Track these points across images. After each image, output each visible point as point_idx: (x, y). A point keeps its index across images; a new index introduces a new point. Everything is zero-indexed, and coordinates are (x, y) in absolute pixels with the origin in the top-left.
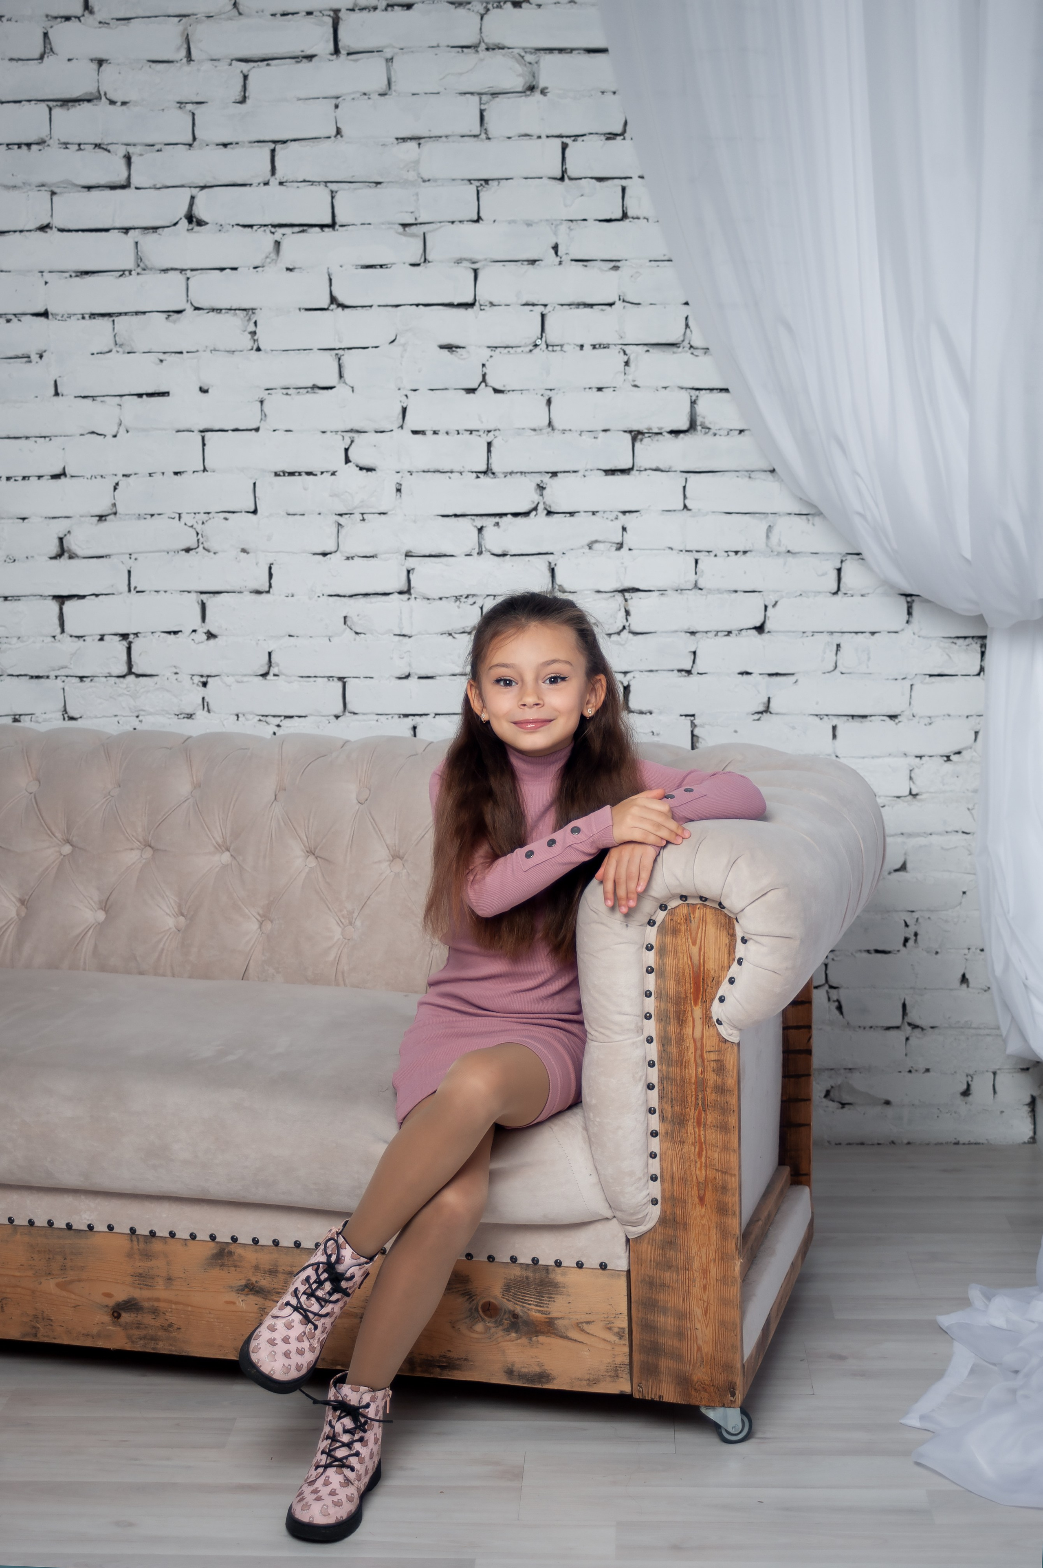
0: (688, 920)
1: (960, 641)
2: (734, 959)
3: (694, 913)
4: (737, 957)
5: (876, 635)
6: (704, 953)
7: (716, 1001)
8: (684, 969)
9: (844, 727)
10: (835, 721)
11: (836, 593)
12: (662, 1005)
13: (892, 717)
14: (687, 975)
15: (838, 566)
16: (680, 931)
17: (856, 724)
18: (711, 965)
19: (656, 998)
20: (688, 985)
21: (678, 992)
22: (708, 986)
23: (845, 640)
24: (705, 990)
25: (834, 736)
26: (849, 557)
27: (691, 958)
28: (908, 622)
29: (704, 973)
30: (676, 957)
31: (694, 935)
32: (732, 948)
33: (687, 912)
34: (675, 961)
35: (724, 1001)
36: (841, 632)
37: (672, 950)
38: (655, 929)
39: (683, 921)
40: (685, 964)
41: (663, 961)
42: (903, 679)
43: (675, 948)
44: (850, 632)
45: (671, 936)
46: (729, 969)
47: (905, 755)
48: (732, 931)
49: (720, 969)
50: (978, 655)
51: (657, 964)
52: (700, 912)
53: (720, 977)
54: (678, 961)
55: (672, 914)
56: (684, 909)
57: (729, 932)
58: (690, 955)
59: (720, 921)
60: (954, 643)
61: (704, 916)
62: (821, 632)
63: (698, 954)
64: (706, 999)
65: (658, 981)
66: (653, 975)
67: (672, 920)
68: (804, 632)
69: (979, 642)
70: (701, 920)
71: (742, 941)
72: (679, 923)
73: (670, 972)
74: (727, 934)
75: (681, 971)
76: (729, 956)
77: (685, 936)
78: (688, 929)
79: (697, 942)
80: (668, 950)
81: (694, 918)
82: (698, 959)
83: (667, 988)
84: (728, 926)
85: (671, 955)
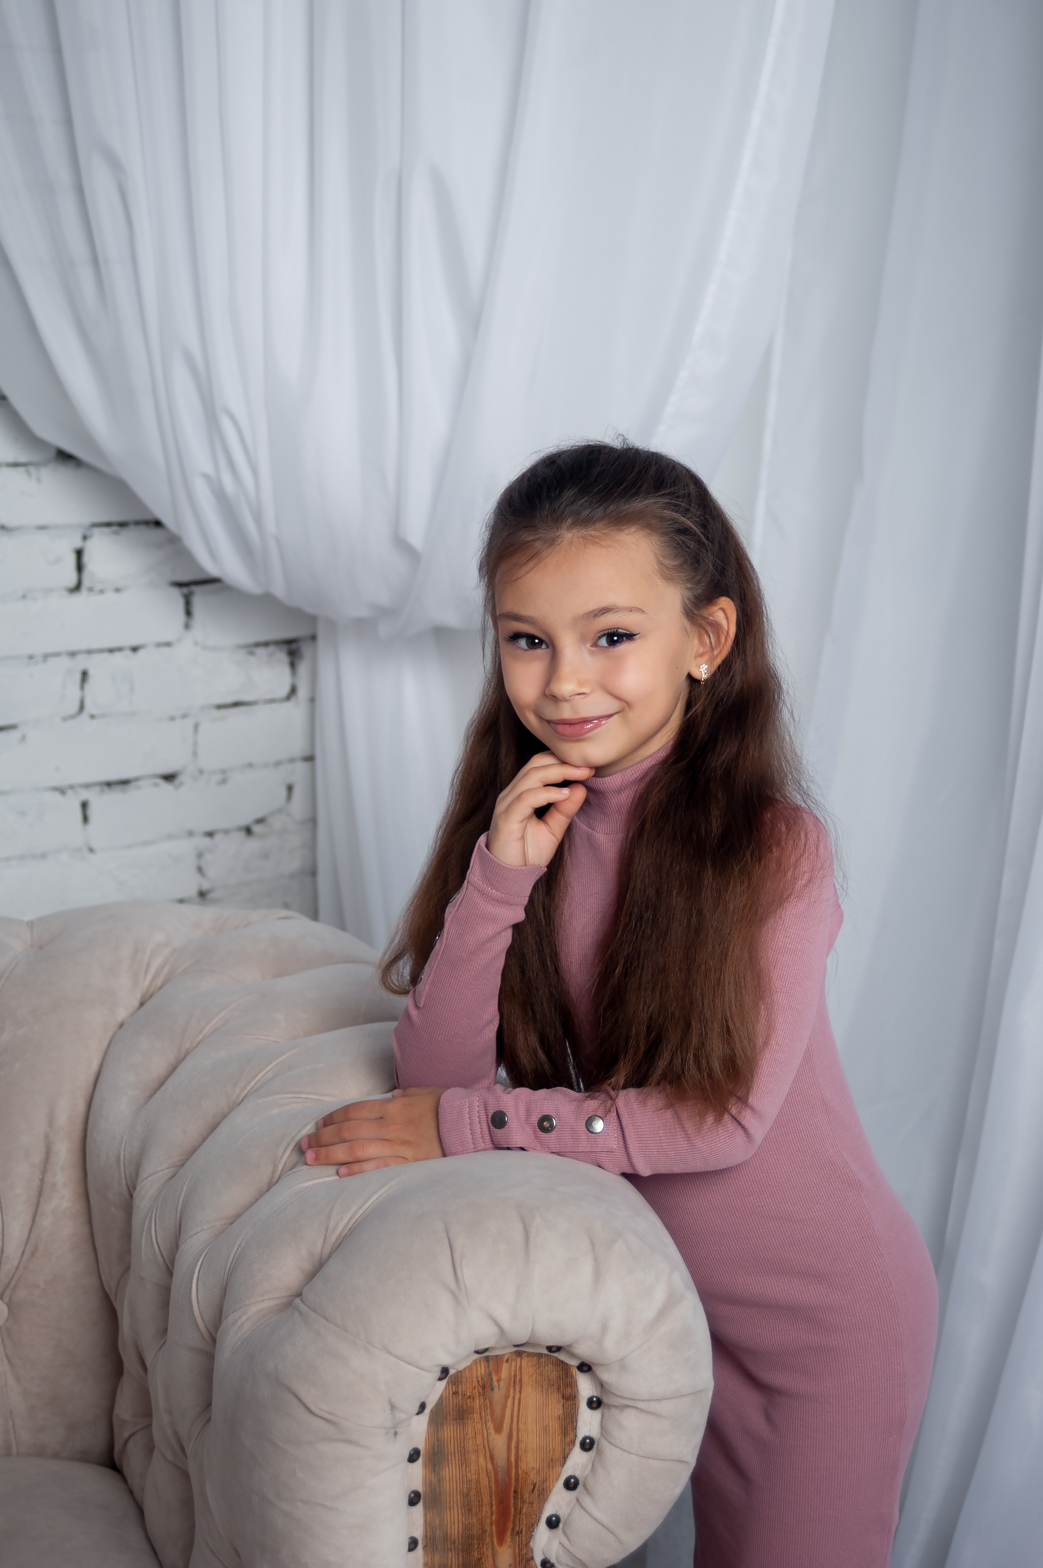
0: (486, 1387)
1: (261, 651)
2: (573, 1442)
3: (498, 1371)
4: (581, 1435)
5: (141, 652)
6: (518, 1443)
7: (542, 1527)
8: (478, 1481)
9: (99, 802)
10: (85, 795)
11: (77, 588)
12: (437, 1558)
13: (169, 778)
14: (485, 1491)
15: (78, 544)
16: (471, 1411)
17: (116, 796)
18: (531, 1462)
19: (425, 1547)
20: (486, 1509)
21: (468, 1528)
22: (524, 1502)
23: (94, 664)
24: (518, 1512)
25: (85, 819)
26: (96, 531)
27: (492, 1458)
28: (187, 626)
29: (517, 1480)
30: (464, 1462)
31: (498, 1413)
32: (569, 1421)
33: (485, 1371)
34: (461, 1470)
35: (561, 1525)
36: (90, 652)
37: (456, 1450)
38: (425, 1417)
39: (478, 1391)
40: (481, 1472)
41: (441, 1476)
42: (184, 716)
43: (462, 1446)
44: (101, 651)
45: (453, 1426)
46: (565, 1461)
47: (191, 834)
48: (569, 1390)
49: (549, 1466)
50: (286, 670)
51: (426, 1482)
52: (510, 1368)
53: (548, 1482)
54: (467, 1469)
55: (457, 1383)
56: (479, 1368)
57: (563, 1392)
58: (490, 1452)
59: (548, 1376)
60: (252, 654)
61: (518, 1373)
62: (57, 655)
63: (506, 1447)
64: (521, 1528)
65: (431, 1515)
66: (420, 1507)
67: (455, 1393)
68: (31, 657)
69: (285, 648)
70: (512, 1382)
71: (595, 1405)
72: (470, 1397)
73: (451, 1492)
74: (563, 1399)
75: (474, 1486)
76: (566, 1439)
77: (481, 1418)
78: (486, 1404)
79: (504, 1425)
80: (450, 1453)
81: (498, 1381)
82: (506, 1456)
83: (447, 1524)
84: (562, 1382)
85: (455, 1461)
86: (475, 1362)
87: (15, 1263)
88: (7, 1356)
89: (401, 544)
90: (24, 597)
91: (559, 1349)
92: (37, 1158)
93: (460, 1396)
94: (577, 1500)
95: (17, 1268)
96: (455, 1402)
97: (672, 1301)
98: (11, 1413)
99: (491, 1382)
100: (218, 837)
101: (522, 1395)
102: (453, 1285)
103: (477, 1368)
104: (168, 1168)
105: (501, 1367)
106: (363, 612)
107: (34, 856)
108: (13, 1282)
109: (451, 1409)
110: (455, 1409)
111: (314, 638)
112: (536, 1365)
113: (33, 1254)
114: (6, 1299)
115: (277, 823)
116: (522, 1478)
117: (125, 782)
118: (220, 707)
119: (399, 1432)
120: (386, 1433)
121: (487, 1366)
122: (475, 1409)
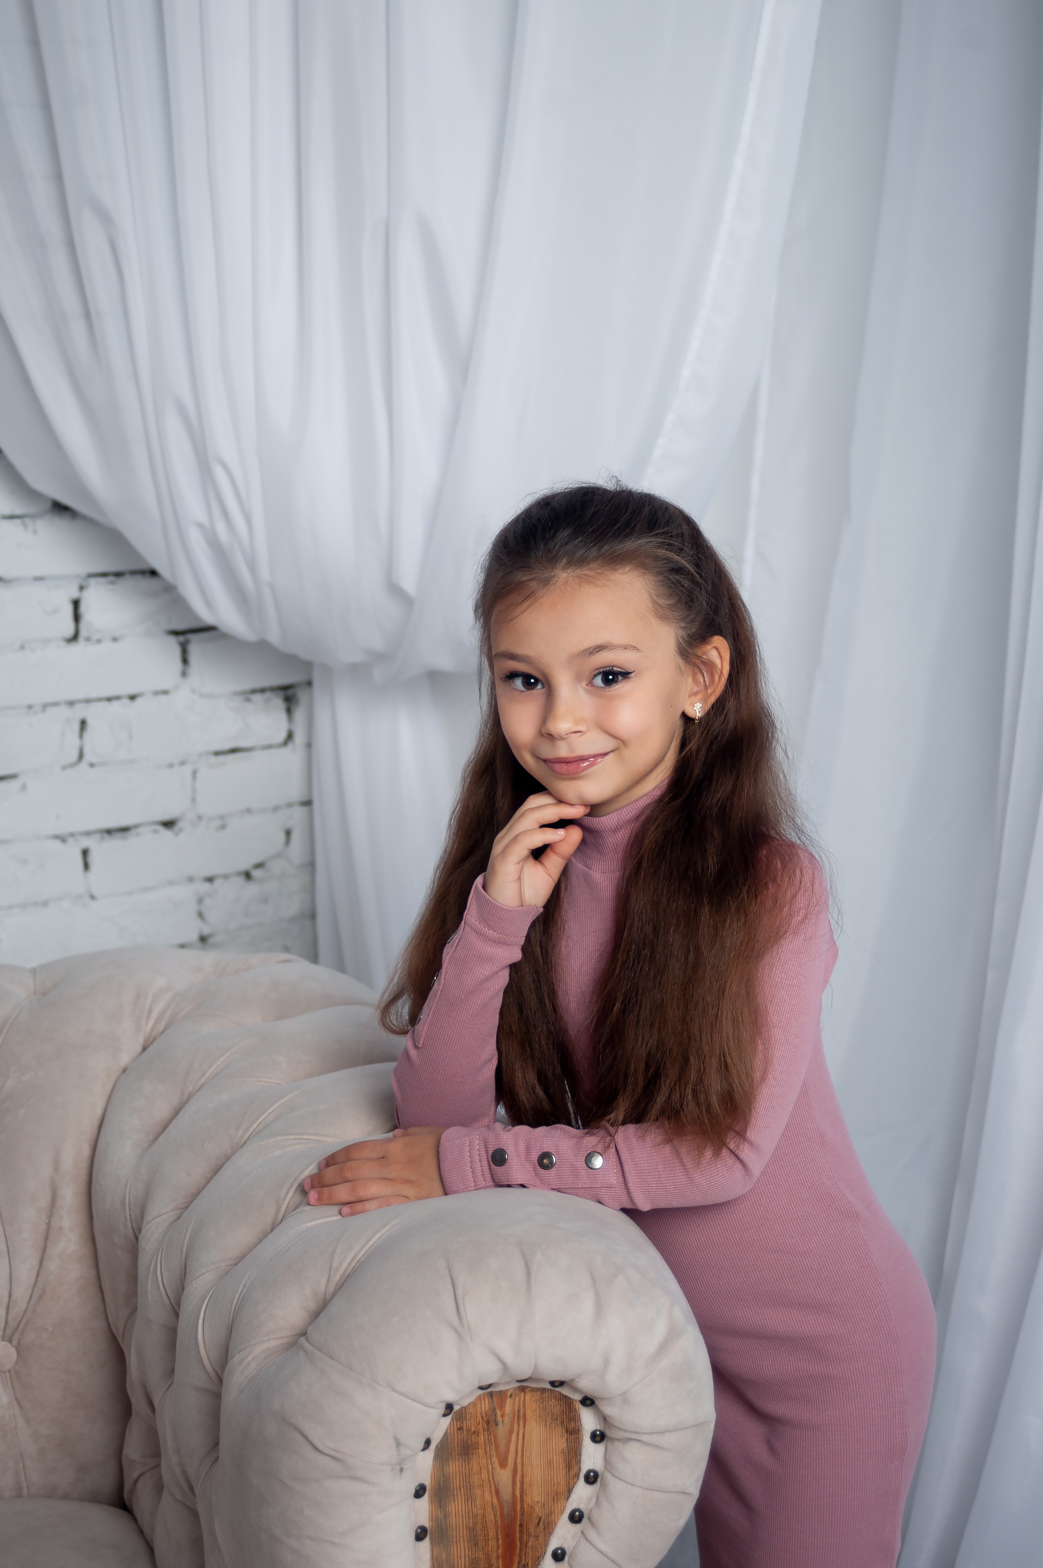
0: (490, 1422)
1: (257, 697)
2: (577, 1476)
3: (502, 1405)
4: (585, 1468)
5: (139, 701)
6: (522, 1477)
7: (548, 1560)
8: (484, 1516)
9: (99, 849)
10: (85, 842)
11: (75, 638)
13: (169, 824)
14: (491, 1525)
15: (75, 594)
16: (476, 1446)
17: (116, 843)
18: (536, 1496)
20: (492, 1543)
21: (474, 1562)
22: (529, 1535)
23: (92, 713)
24: (524, 1545)
25: (86, 866)
26: (93, 581)
27: (497, 1492)
28: (184, 674)
29: (522, 1514)
30: (470, 1497)
31: (502, 1448)
32: (573, 1455)
33: (489, 1406)
34: (466, 1505)
35: (566, 1558)
36: (88, 701)
37: (462, 1485)
38: (430, 1453)
39: (483, 1427)
40: (486, 1506)
41: (447, 1511)
42: (183, 763)
43: (468, 1481)
44: (99, 700)
45: (459, 1461)
46: (570, 1494)
47: (191, 879)
48: (572, 1424)
49: (554, 1500)
50: (283, 716)
51: (433, 1518)
52: (514, 1403)
53: (553, 1516)
54: (473, 1503)
55: (461, 1419)
56: (483, 1404)
57: (566, 1426)
58: (495, 1487)
59: (551, 1411)
60: (248, 700)
61: (522, 1409)
62: (56, 704)
63: (511, 1481)
64: (527, 1561)
65: (438, 1551)
66: (427, 1541)
67: (460, 1429)
68: (30, 707)
69: (281, 694)
70: (516, 1417)
71: (598, 1439)
72: (474, 1432)
73: (458, 1526)
74: (567, 1432)
75: (480, 1521)
76: (570, 1472)
77: (486, 1453)
78: (491, 1439)
79: (509, 1460)
80: (455, 1488)
81: (502, 1416)
82: (511, 1490)
83: (454, 1559)
84: (565, 1416)
85: (461, 1496)
86: (479, 1398)
87: (23, 1307)
88: (17, 1399)
89: (394, 589)
90: (22, 647)
91: (562, 1384)
92: (44, 1202)
93: (465, 1432)
94: (582, 1532)
95: (25, 1312)
96: (460, 1437)
97: (672, 1335)
98: (21, 1454)
99: (495, 1417)
100: (218, 883)
101: (526, 1429)
102: (456, 1322)
103: (481, 1404)
104: (172, 1211)
105: (505, 1402)
106: (357, 657)
107: (36, 904)
108: (22, 1326)
109: (456, 1446)
110: (459, 1444)
111: (309, 684)
112: (539, 1400)
113: (41, 1298)
114: (15, 1342)
115: (276, 867)
116: (528, 1512)
117: (125, 830)
118: (217, 753)
119: (404, 1469)
120: (392, 1470)
121: (490, 1401)
122: (479, 1445)
